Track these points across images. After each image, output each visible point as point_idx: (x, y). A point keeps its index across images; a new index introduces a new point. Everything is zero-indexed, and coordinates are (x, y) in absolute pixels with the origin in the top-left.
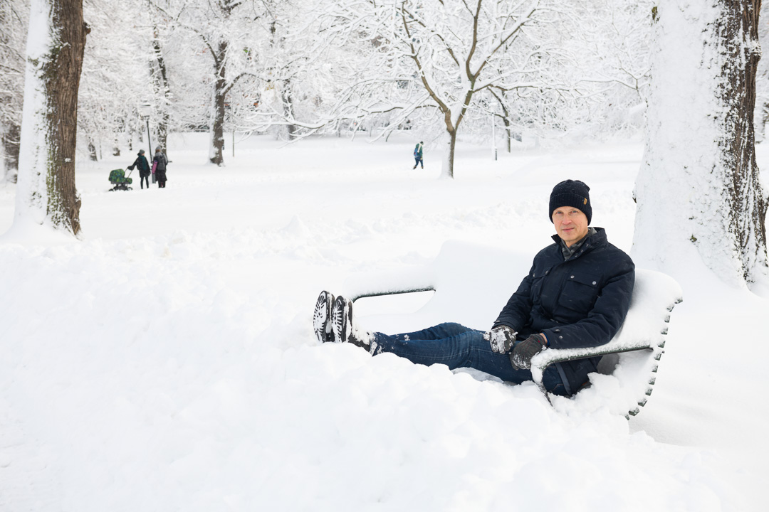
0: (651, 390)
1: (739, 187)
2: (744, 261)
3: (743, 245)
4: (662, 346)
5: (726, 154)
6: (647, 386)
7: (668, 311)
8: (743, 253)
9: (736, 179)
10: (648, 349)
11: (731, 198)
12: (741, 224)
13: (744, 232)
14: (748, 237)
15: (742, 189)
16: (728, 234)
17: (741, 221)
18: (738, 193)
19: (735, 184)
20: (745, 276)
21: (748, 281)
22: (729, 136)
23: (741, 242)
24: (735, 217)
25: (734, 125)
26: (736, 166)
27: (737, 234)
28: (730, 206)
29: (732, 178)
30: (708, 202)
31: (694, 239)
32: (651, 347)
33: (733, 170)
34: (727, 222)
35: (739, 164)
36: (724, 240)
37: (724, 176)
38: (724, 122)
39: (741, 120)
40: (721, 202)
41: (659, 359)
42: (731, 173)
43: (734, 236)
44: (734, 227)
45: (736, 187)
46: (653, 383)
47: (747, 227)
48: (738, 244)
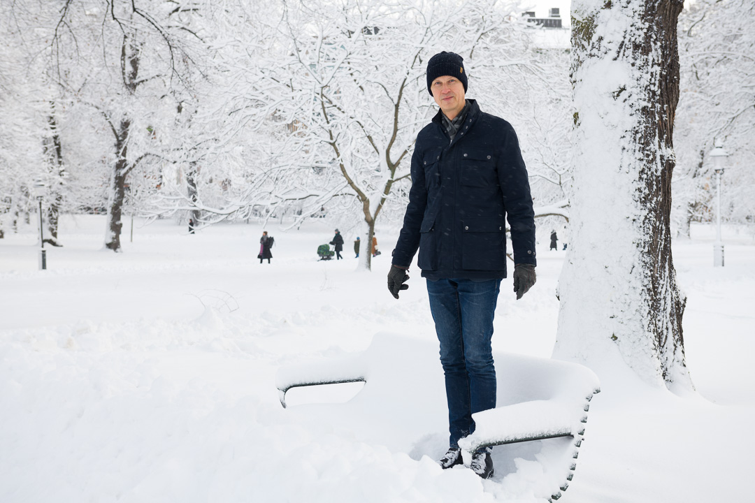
0: (572, 476)
1: (657, 288)
2: (663, 360)
3: (662, 345)
4: (581, 434)
5: (645, 256)
6: (568, 472)
7: (587, 400)
8: (661, 352)
9: (654, 280)
10: (569, 436)
11: (649, 298)
12: (660, 324)
13: (662, 331)
14: (666, 337)
15: (660, 290)
16: (647, 333)
17: (659, 321)
18: (656, 293)
19: (653, 285)
20: (664, 375)
21: (667, 381)
22: (647, 238)
23: (660, 342)
24: (654, 317)
25: (651, 227)
26: (654, 267)
27: (656, 334)
28: (649, 305)
29: (650, 279)
30: (628, 301)
31: (615, 338)
32: (572, 434)
33: (651, 271)
34: (646, 322)
35: (656, 265)
36: (644, 339)
37: (642, 277)
38: (642, 224)
39: (658, 223)
40: (640, 302)
41: (579, 446)
42: (649, 274)
43: (652, 335)
44: (652, 327)
45: (654, 288)
46: (573, 469)
47: (665, 327)
48: (657, 343)
